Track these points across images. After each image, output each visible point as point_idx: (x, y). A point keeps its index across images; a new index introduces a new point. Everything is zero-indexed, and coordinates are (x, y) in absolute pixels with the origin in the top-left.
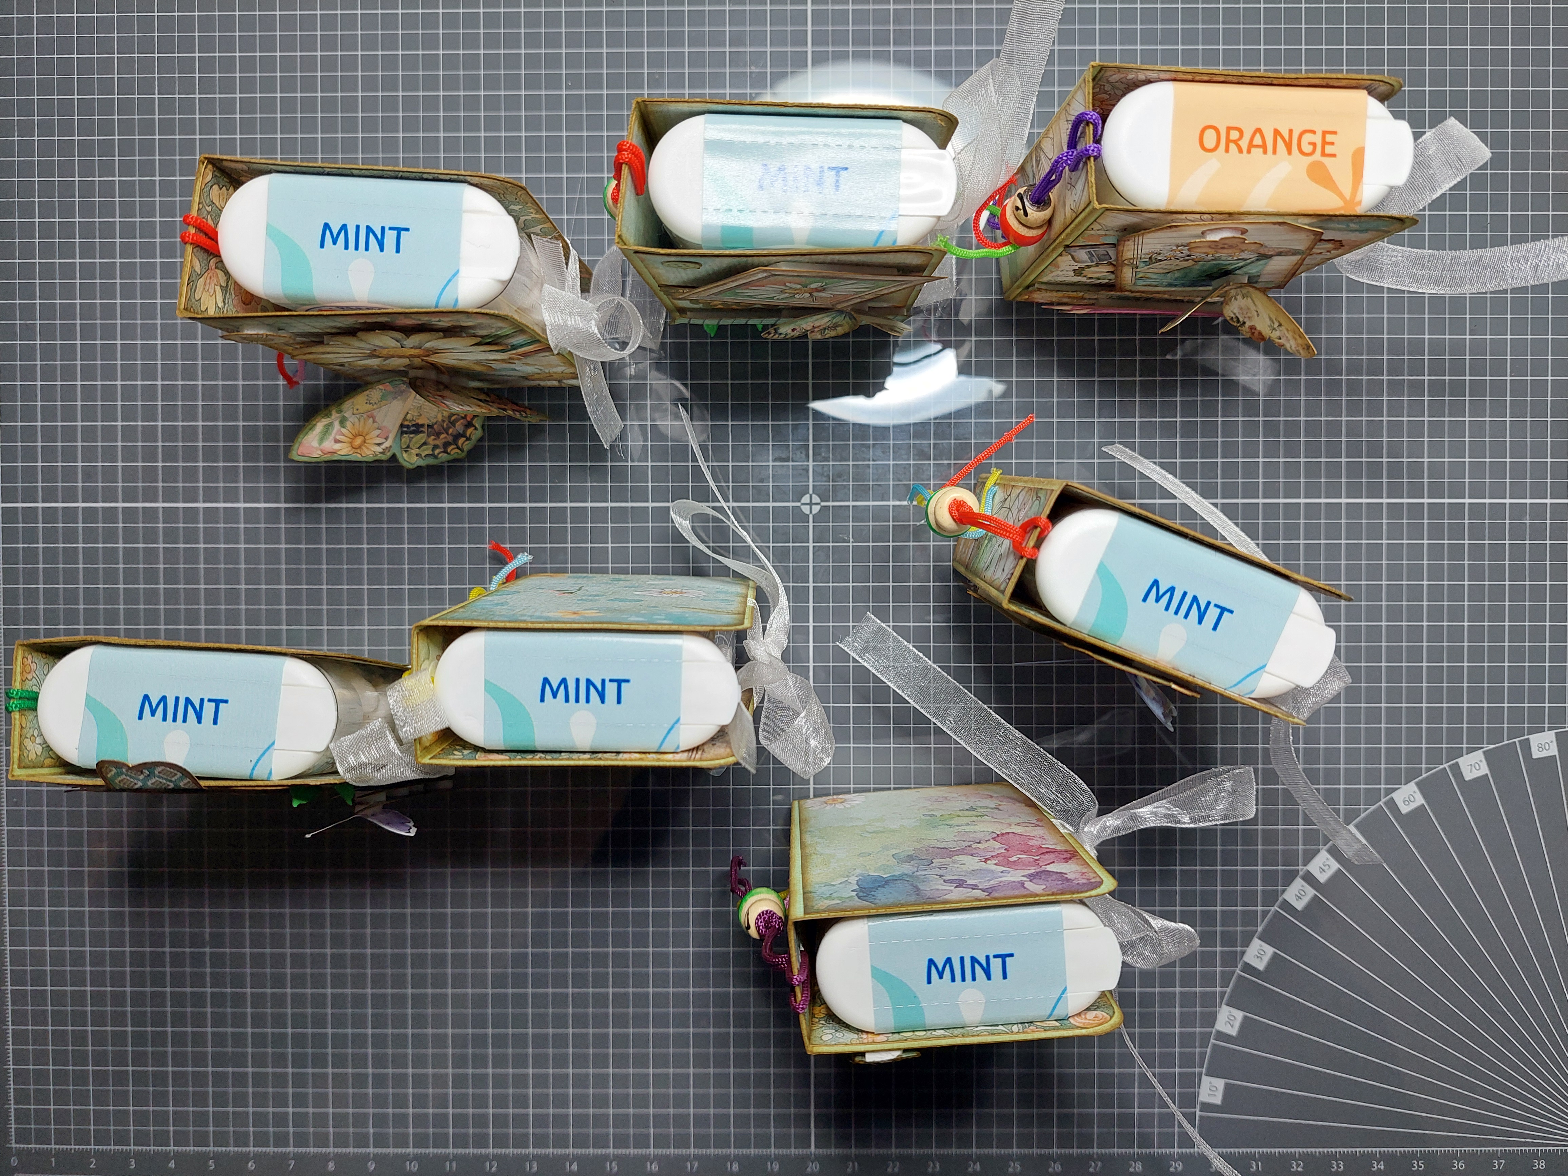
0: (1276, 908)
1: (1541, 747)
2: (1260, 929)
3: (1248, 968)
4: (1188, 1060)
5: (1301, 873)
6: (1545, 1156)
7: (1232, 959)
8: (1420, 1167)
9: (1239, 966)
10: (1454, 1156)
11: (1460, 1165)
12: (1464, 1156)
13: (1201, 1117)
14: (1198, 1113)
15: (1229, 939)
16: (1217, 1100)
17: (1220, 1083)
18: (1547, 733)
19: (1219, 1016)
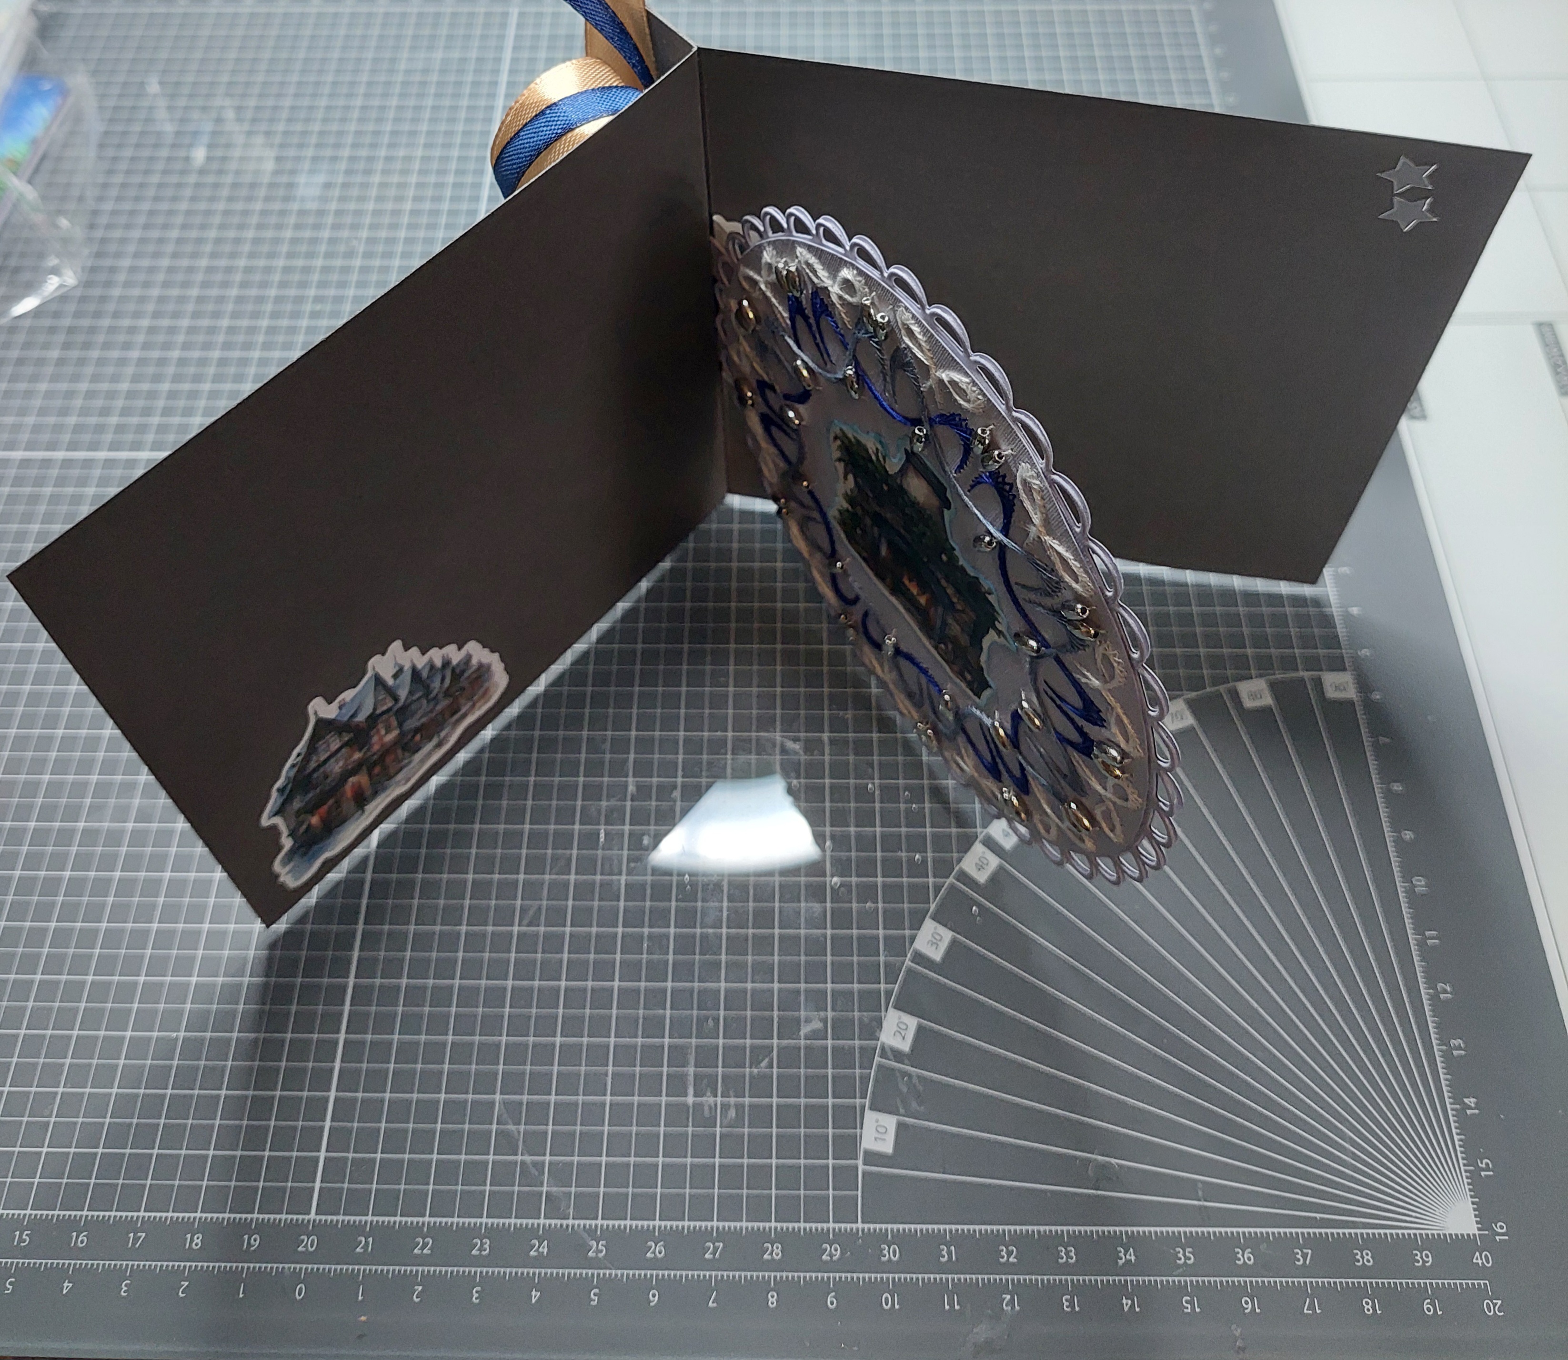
0: (951, 880)
1: (1253, 696)
2: (933, 907)
3: (919, 958)
4: (844, 1088)
5: (980, 837)
6: (1369, 1243)
7: (898, 947)
8: (1186, 1258)
9: (909, 956)
10: (1234, 1240)
11: (1246, 1257)
12: (1252, 1242)
13: (864, 1173)
14: (861, 1168)
15: (893, 920)
16: (887, 1147)
17: (890, 1122)
18: (1254, 680)
19: (885, 1024)
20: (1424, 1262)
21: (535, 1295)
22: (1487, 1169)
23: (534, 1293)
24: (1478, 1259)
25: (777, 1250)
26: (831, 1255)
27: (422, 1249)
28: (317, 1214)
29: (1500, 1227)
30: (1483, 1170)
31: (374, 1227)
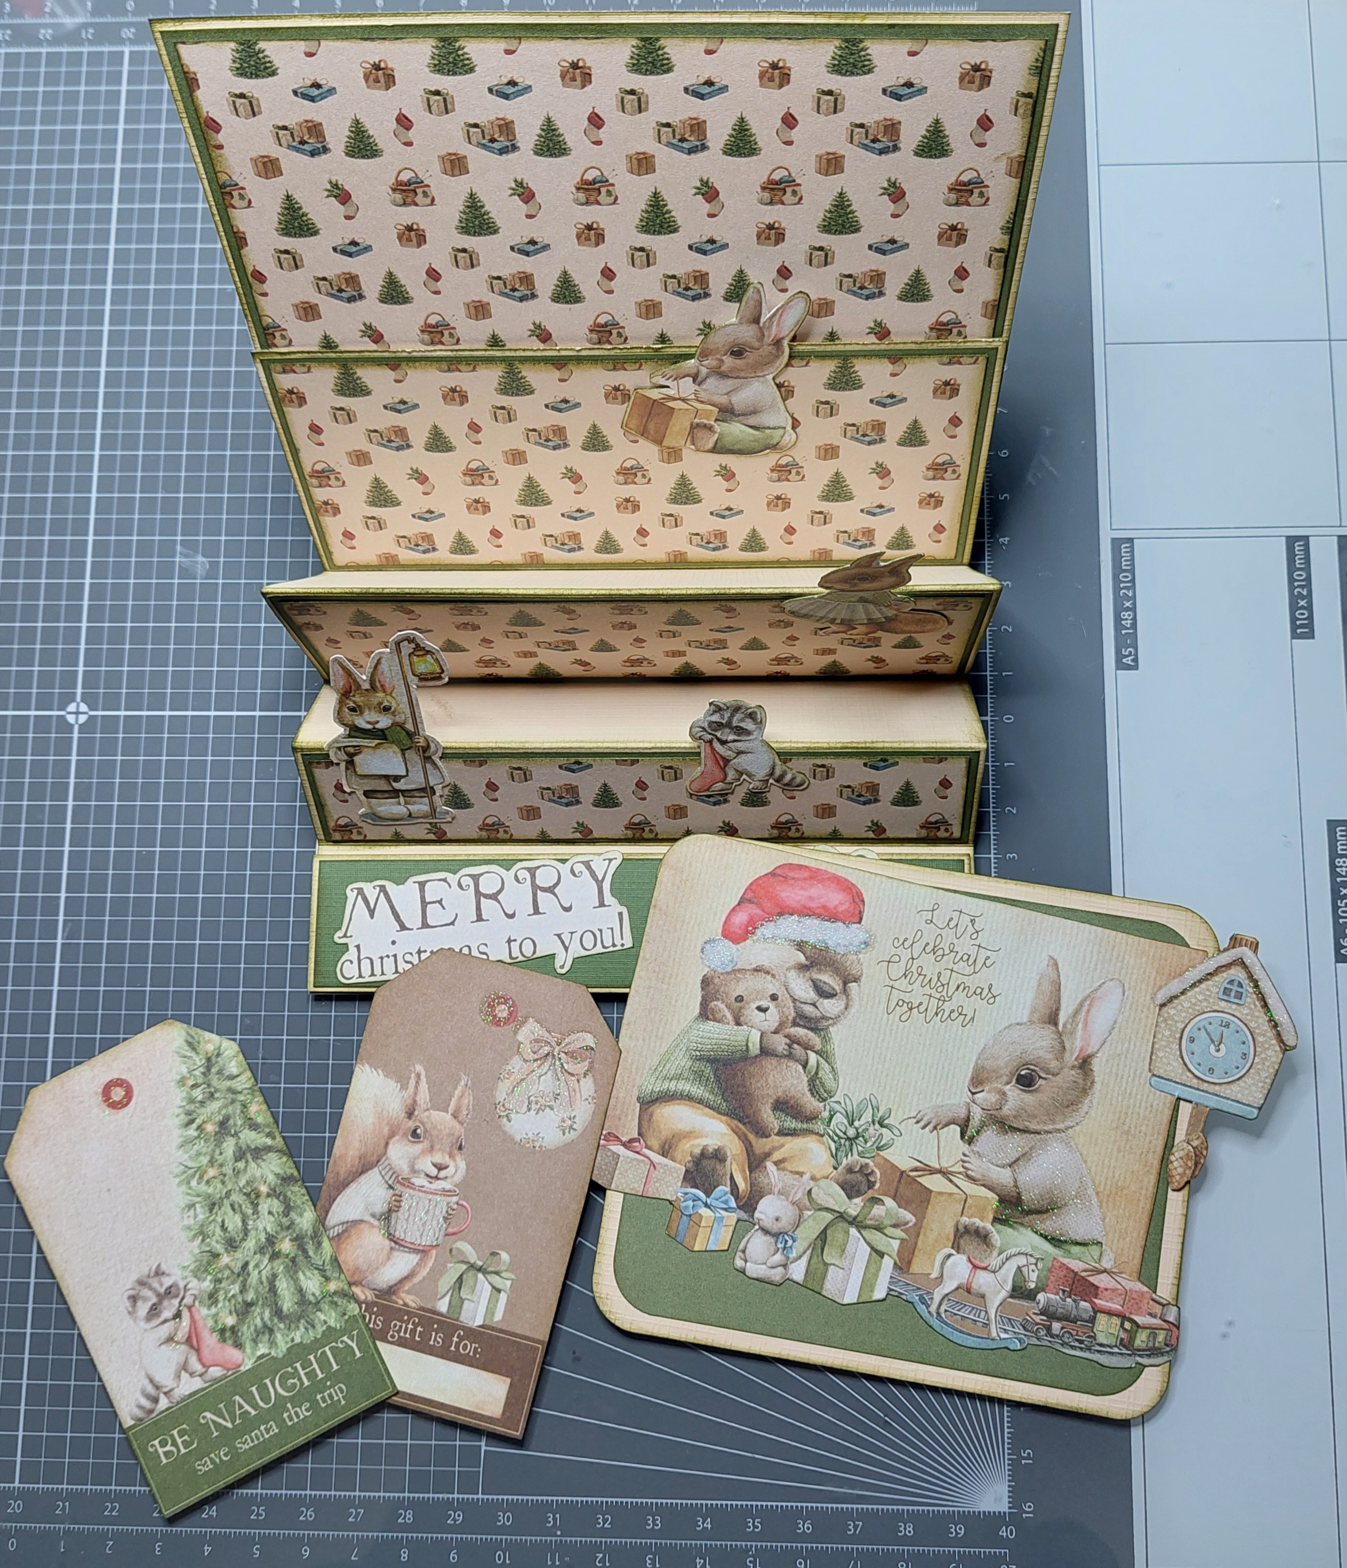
6: (913, 1517)
8: (755, 1527)
10: (798, 1513)
11: (805, 1527)
12: (811, 1514)
13: (486, 1452)
14: (483, 1448)
20: (957, 1533)
21: (207, 1549)
22: (1028, 1458)
23: (206, 1548)
24: (1003, 1533)
25: (410, 1515)
26: (454, 1520)
27: (112, 1510)
28: (20, 1483)
29: (1029, 1507)
30: (1024, 1458)
31: (70, 1493)
